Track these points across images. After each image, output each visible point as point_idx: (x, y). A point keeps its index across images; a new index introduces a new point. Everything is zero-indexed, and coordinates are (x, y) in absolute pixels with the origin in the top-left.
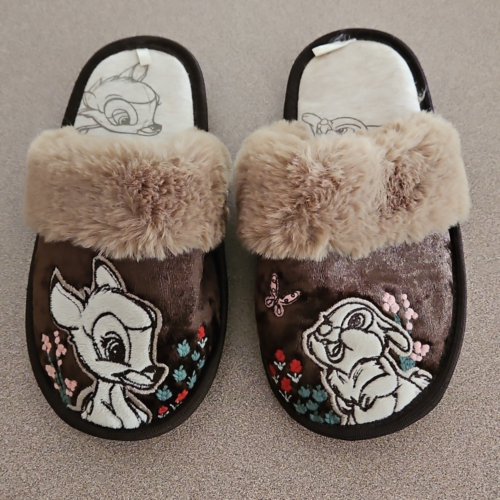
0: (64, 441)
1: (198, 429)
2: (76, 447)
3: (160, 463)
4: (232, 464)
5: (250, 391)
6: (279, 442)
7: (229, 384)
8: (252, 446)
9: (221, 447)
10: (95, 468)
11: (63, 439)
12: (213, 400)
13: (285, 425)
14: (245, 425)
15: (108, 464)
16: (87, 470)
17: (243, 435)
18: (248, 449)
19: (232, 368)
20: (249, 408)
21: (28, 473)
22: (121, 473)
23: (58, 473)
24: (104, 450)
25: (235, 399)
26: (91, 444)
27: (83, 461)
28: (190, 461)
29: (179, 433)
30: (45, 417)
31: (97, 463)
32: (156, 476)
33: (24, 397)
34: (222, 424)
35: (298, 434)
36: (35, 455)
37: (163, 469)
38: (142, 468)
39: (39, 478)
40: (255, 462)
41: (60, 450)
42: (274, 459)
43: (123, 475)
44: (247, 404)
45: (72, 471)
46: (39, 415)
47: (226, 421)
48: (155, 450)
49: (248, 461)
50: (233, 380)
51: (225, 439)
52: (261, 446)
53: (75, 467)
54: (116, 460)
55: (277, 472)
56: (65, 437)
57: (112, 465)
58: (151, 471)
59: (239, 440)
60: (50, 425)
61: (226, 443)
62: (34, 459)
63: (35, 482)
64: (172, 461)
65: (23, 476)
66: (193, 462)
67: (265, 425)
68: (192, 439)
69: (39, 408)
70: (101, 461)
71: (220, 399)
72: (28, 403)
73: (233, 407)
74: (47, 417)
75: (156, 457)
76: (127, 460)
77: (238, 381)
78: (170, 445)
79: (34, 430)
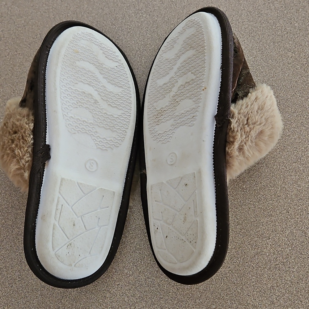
0: (148, 281)
1: (226, 279)
2: (155, 284)
3: (204, 297)
4: (246, 301)
5: (256, 258)
6: (274, 290)
7: (243, 253)
8: (258, 291)
9: (239, 291)
10: (167, 298)
11: (147, 279)
12: (234, 262)
13: (277, 280)
14: (253, 279)
15: (174, 296)
16: (162, 298)
17: (252, 284)
18: (255, 293)
19: (244, 243)
20: (255, 268)
21: (129, 298)
22: (182, 301)
23: (146, 299)
24: (171, 287)
25: (247, 263)
26: (164, 283)
27: (159, 293)
28: (221, 297)
29: (214, 281)
30: (136, 266)
31: (168, 295)
32: (202, 305)
33: (123, 253)
34: (239, 277)
35: (285, 286)
36: (132, 287)
37: (206, 301)
38: (194, 299)
39: (135, 301)
40: (259, 301)
41: (146, 285)
42: (271, 300)
43: (183, 303)
44: (254, 266)
45: (154, 298)
46: (132, 264)
47: (242, 275)
48: (200, 289)
49: (256, 300)
50: (245, 251)
51: (242, 286)
52: (263, 292)
53: (155, 296)
54: (178, 294)
55: (273, 307)
56: (148, 278)
57: (176, 296)
58: (199, 301)
59: (250, 287)
60: (139, 270)
61: (242, 288)
62: (131, 290)
63: (133, 304)
64: (211, 296)
65: (126, 299)
66: (223, 298)
67: (265, 279)
68: (222, 284)
69: (132, 260)
70: (170, 294)
71: (238, 262)
72: (126, 257)
73: (246, 267)
74: (137, 266)
75: (202, 294)
76: (185, 294)
77: (248, 251)
78: (209, 287)
79: (130, 273)
